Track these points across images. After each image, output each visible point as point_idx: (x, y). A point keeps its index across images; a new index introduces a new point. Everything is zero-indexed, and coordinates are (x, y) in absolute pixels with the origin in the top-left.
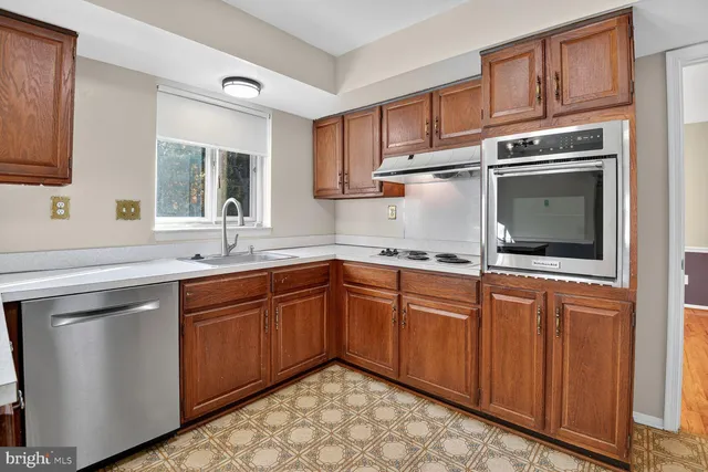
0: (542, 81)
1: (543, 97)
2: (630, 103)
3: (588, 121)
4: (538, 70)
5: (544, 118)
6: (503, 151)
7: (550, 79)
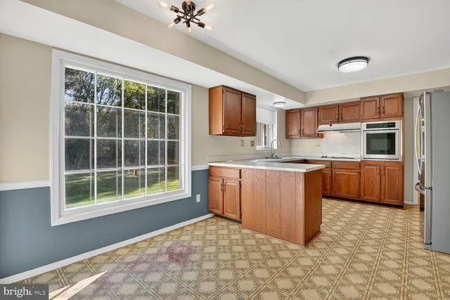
0: (379, 108)
1: (380, 113)
2: (403, 115)
3: (391, 120)
4: (378, 106)
5: (380, 118)
6: (368, 126)
7: (382, 108)
